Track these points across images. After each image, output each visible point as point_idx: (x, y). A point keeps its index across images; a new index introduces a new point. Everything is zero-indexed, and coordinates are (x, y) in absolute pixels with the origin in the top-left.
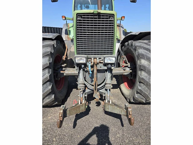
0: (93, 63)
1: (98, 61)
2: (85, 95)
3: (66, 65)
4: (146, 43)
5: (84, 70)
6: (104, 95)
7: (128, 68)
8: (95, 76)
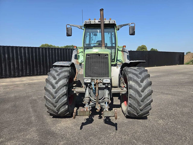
0: (95, 83)
1: (99, 81)
2: (90, 107)
3: (76, 85)
4: (135, 70)
5: (89, 88)
6: (103, 107)
7: (125, 88)
8: (97, 92)
